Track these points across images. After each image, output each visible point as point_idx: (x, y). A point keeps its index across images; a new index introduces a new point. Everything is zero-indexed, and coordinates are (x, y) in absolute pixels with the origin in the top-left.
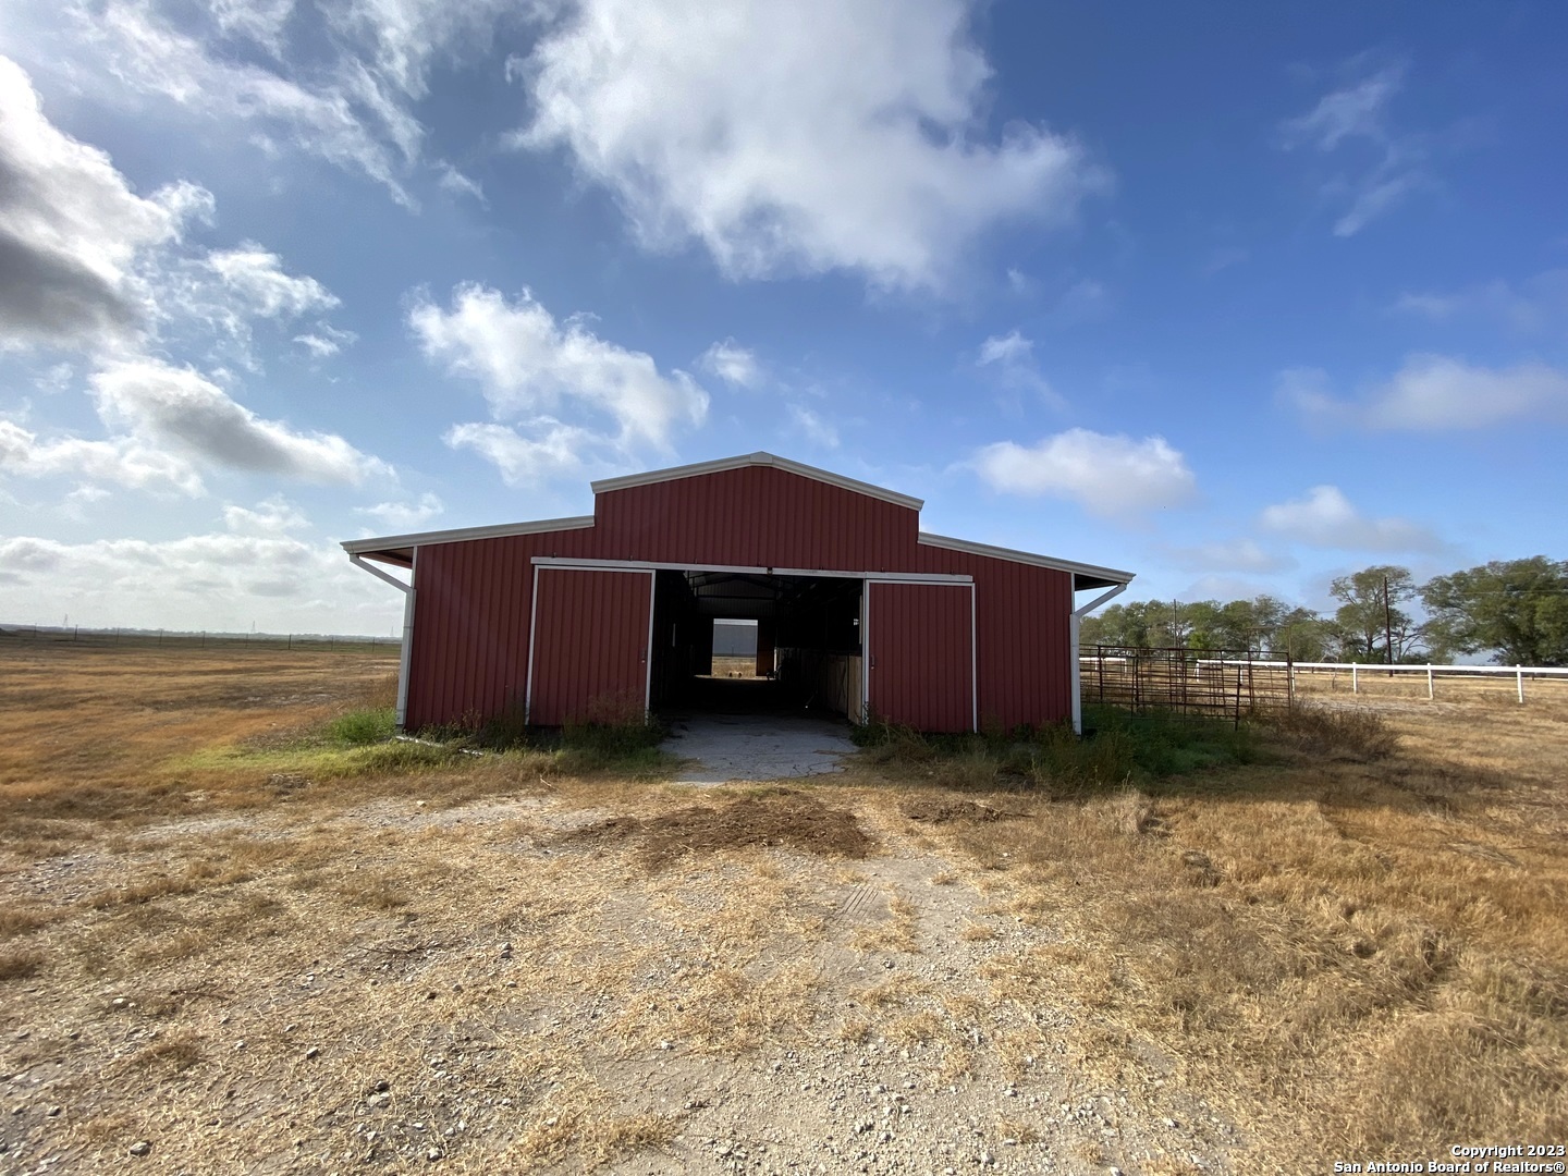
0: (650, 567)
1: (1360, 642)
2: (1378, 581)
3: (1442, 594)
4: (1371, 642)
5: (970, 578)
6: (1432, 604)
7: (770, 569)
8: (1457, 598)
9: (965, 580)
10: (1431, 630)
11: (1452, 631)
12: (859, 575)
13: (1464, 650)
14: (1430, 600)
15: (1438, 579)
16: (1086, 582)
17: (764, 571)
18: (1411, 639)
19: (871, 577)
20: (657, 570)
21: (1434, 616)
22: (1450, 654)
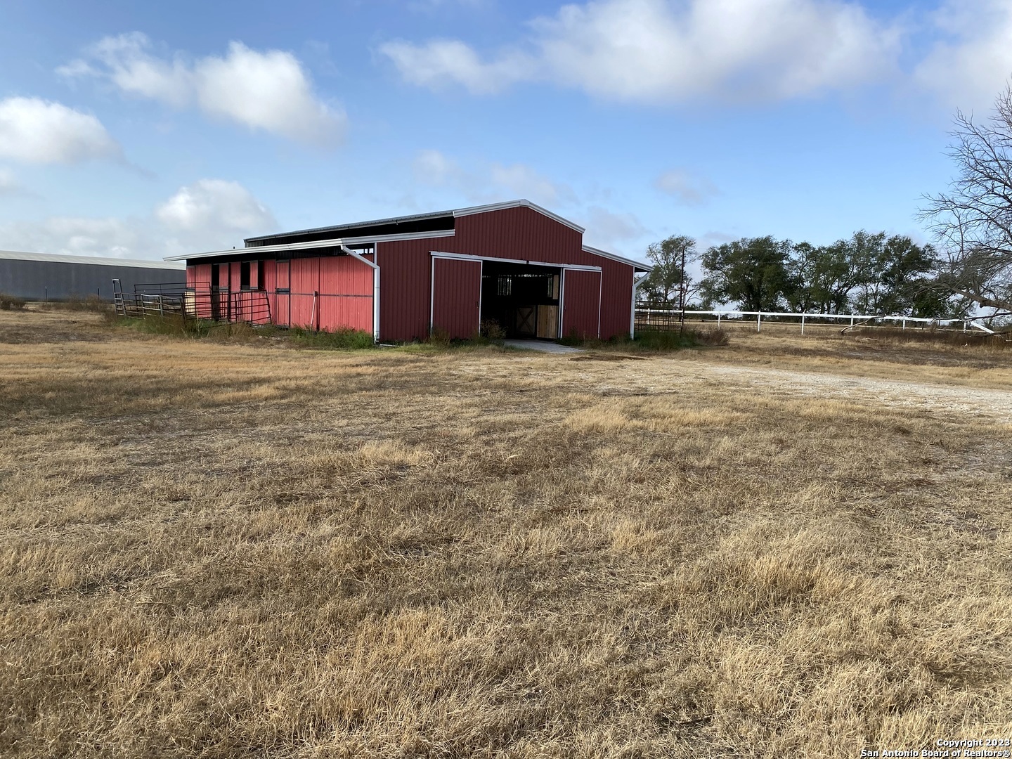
0: (479, 259)
1: (660, 294)
2: (674, 246)
3: (712, 261)
4: (667, 295)
5: (600, 268)
6: (706, 267)
7: (528, 262)
8: (721, 263)
9: (598, 269)
10: (703, 286)
11: (716, 287)
12: (562, 265)
13: (720, 301)
14: (706, 265)
15: (712, 248)
16: (638, 270)
17: (525, 262)
18: (691, 293)
19: (566, 267)
20: (484, 261)
21: (707, 277)
22: (713, 304)
